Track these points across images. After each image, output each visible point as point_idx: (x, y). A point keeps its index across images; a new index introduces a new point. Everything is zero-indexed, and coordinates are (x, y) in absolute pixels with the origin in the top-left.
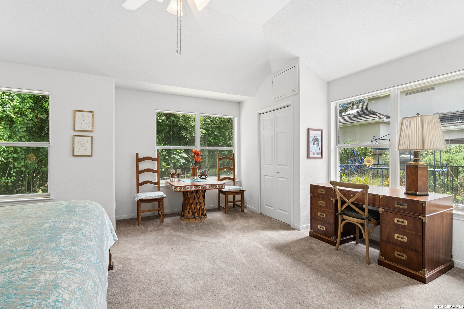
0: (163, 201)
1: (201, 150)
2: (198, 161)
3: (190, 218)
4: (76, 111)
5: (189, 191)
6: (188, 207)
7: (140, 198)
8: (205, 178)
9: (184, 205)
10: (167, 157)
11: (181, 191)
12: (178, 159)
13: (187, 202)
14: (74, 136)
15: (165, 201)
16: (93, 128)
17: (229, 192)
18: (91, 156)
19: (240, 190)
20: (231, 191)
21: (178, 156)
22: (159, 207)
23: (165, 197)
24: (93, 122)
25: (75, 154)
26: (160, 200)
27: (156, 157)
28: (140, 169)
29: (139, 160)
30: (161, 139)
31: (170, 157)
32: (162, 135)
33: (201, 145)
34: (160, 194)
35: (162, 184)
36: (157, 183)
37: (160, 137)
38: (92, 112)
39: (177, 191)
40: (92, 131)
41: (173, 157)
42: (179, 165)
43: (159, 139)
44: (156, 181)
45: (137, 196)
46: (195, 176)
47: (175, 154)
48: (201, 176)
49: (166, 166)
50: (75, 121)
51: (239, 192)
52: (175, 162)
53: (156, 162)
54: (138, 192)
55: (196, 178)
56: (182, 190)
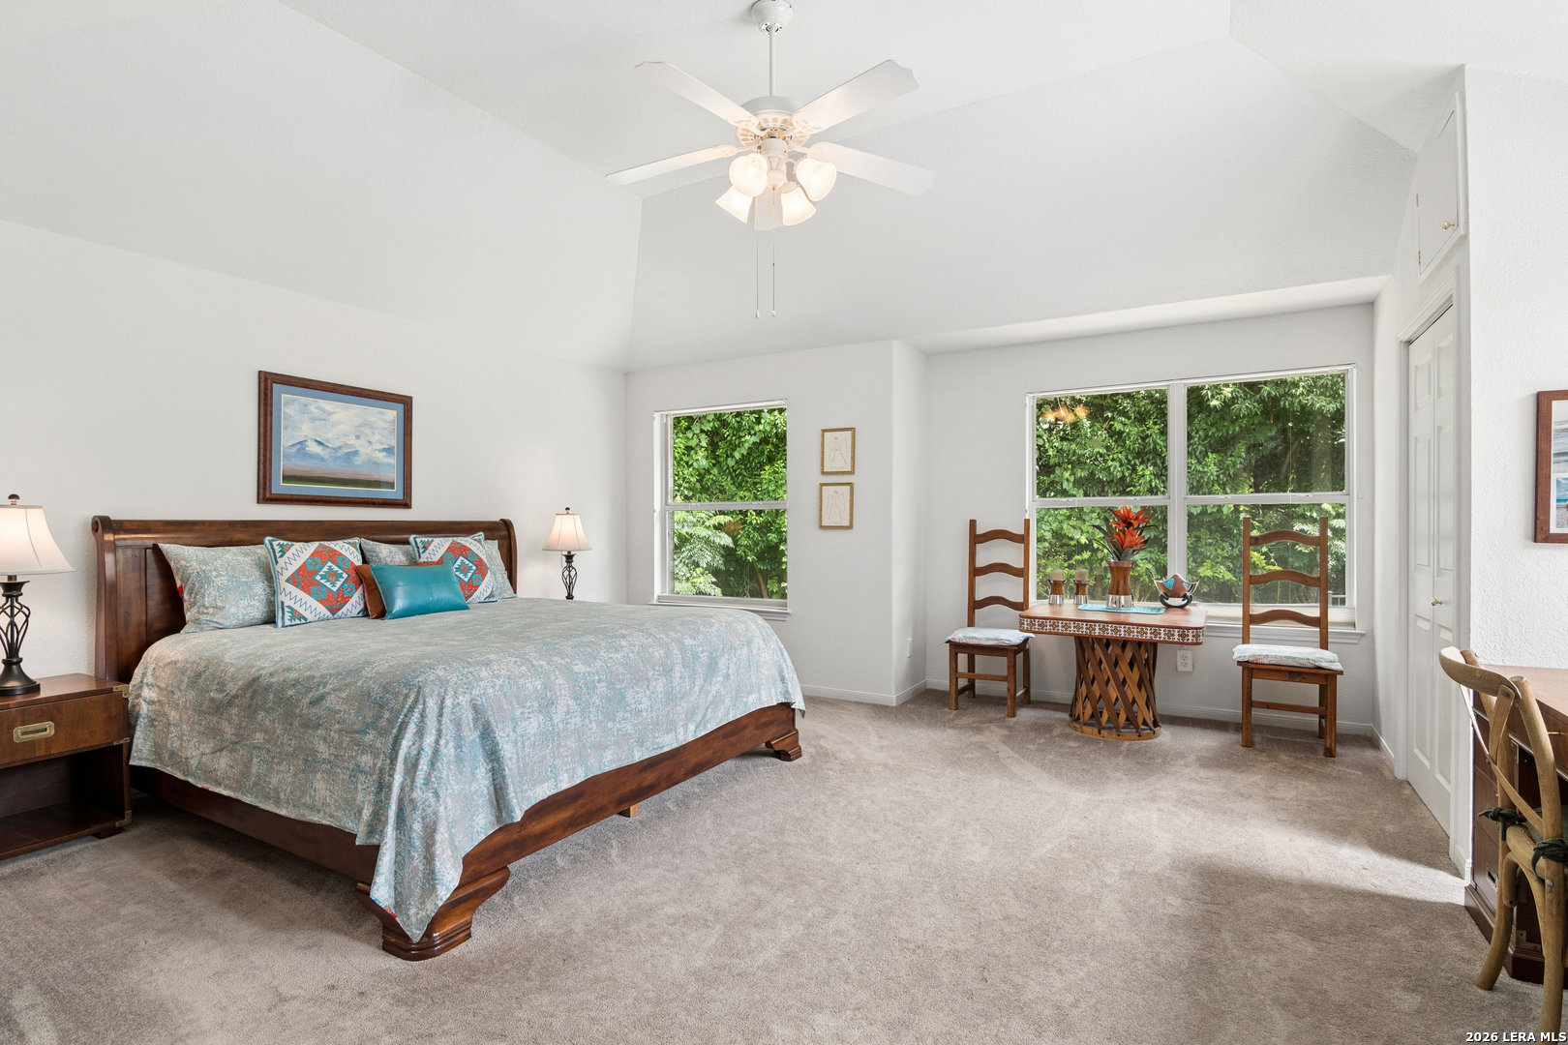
3: (1085, 724)
4: (824, 431)
7: (964, 639)
11: (1071, 635)
14: (822, 485)
16: (853, 466)
17: (1253, 666)
18: (850, 527)
19: (1311, 666)
20: (1266, 661)
24: (853, 452)
25: (823, 524)
26: (1004, 653)
28: (980, 563)
29: (977, 539)
36: (1023, 607)
38: (852, 429)
40: (852, 472)
44: (1019, 598)
50: (823, 452)
51: (1309, 673)
54: (971, 624)
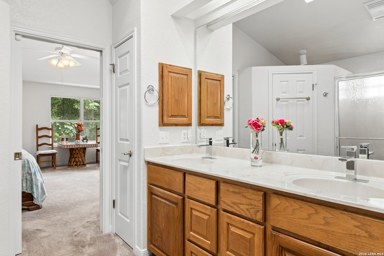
0: (56, 155)
1: (85, 123)
2: (80, 130)
5: (74, 148)
6: (73, 160)
7: (39, 153)
8: (86, 142)
9: (70, 158)
10: (60, 128)
11: (68, 149)
12: (71, 130)
13: (72, 156)
15: (57, 155)
21: (71, 127)
22: (52, 159)
23: (57, 153)
26: (53, 155)
27: (51, 128)
28: (39, 135)
29: (38, 129)
30: (54, 111)
31: (63, 127)
32: (55, 107)
33: (85, 119)
34: (54, 151)
35: (55, 145)
36: (52, 145)
37: (53, 110)
39: (65, 148)
41: (67, 128)
42: (73, 135)
43: (53, 112)
44: (51, 143)
45: (37, 152)
46: (78, 140)
47: (69, 125)
48: (83, 140)
49: (59, 136)
52: (69, 133)
53: (51, 131)
54: (37, 150)
55: (79, 142)
56: (68, 147)
